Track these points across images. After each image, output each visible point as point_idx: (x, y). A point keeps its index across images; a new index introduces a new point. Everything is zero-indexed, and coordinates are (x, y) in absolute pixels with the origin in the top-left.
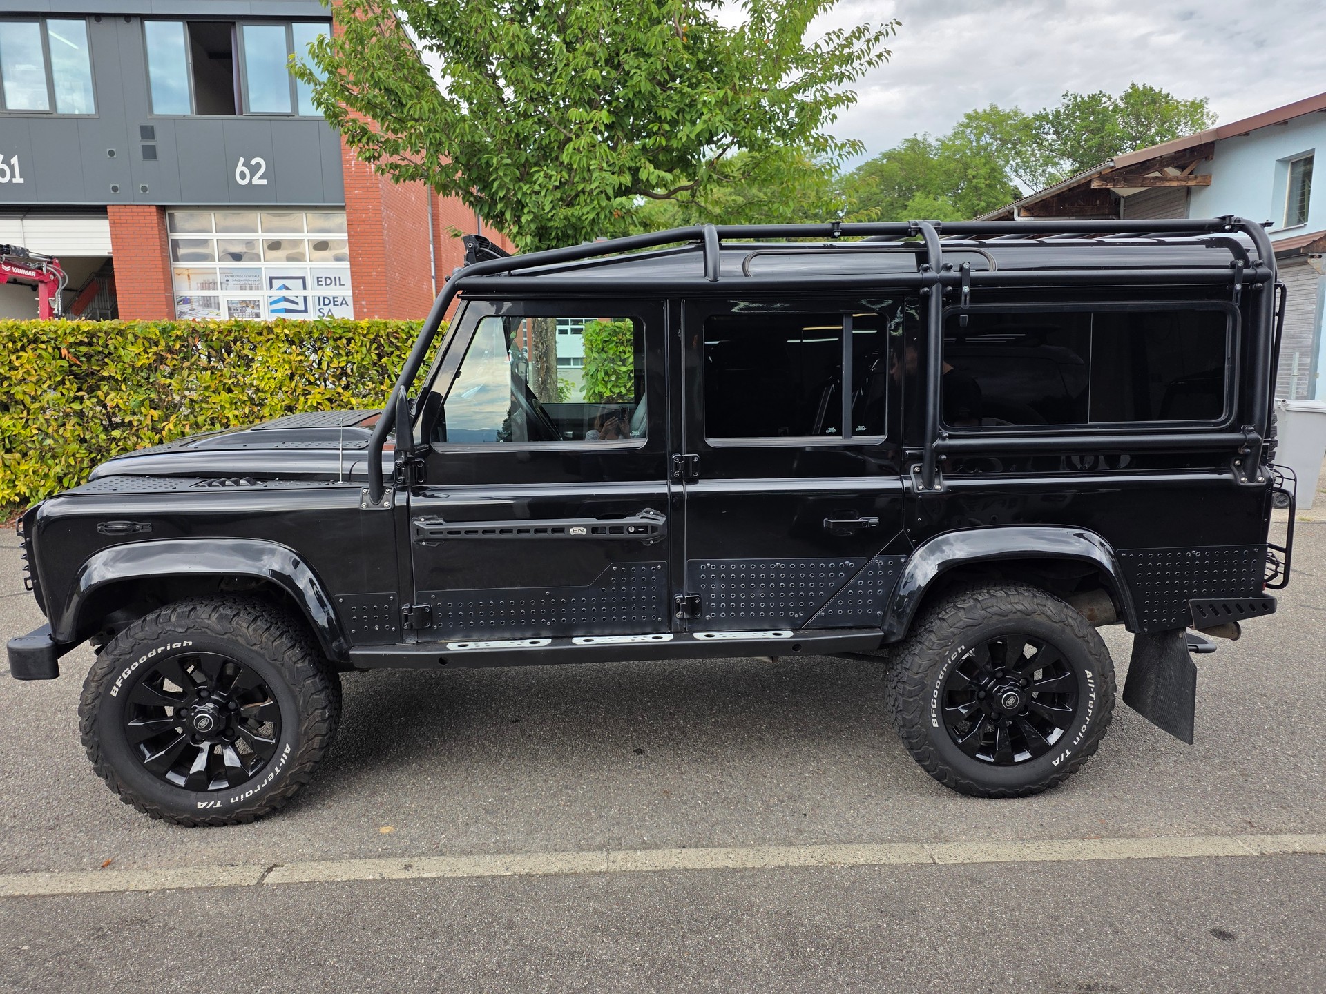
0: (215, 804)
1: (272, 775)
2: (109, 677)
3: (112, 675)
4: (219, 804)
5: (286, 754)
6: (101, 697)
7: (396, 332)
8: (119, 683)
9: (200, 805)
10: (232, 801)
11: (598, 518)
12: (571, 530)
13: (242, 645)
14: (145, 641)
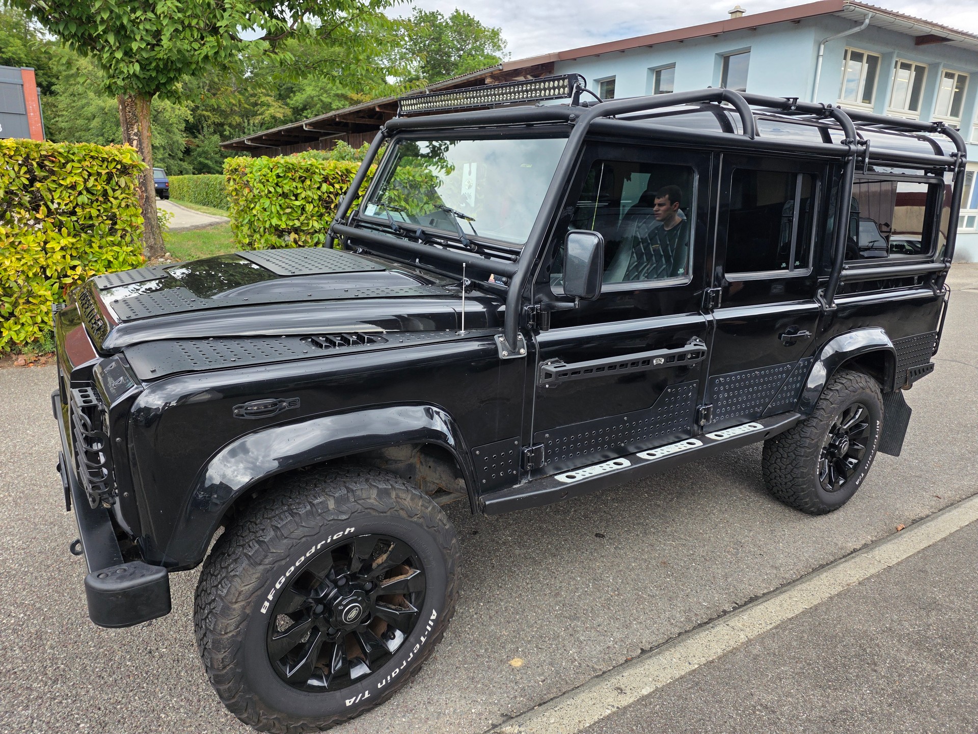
0: (363, 696)
1: (418, 646)
2: (259, 593)
3: (263, 589)
4: (367, 695)
5: (432, 620)
6: (249, 619)
7: (52, 156)
8: (270, 597)
9: (348, 703)
10: (379, 686)
11: (670, 348)
12: (654, 362)
13: (404, 519)
14: (304, 539)
